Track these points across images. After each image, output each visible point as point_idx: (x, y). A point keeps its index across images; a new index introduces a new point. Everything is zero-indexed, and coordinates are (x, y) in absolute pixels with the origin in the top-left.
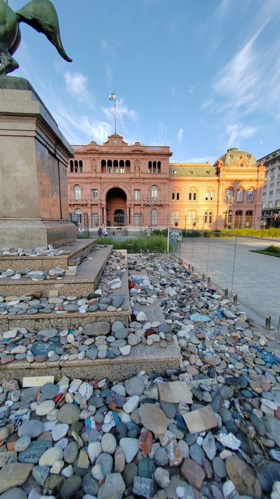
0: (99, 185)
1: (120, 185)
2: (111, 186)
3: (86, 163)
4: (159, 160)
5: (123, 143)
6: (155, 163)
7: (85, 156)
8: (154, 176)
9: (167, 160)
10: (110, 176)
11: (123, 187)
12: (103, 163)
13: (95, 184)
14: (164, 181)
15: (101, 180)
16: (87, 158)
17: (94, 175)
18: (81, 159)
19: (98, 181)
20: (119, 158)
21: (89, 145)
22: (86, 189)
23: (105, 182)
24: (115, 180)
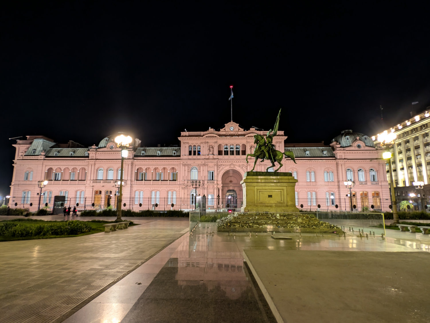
0: (216, 167)
1: (236, 167)
2: (226, 169)
3: (203, 147)
5: (239, 129)
10: (226, 158)
11: (239, 169)
13: (211, 166)
15: (218, 162)
16: (205, 143)
17: (211, 158)
18: (199, 144)
19: (215, 163)
22: (203, 170)
23: (222, 165)
24: (231, 162)
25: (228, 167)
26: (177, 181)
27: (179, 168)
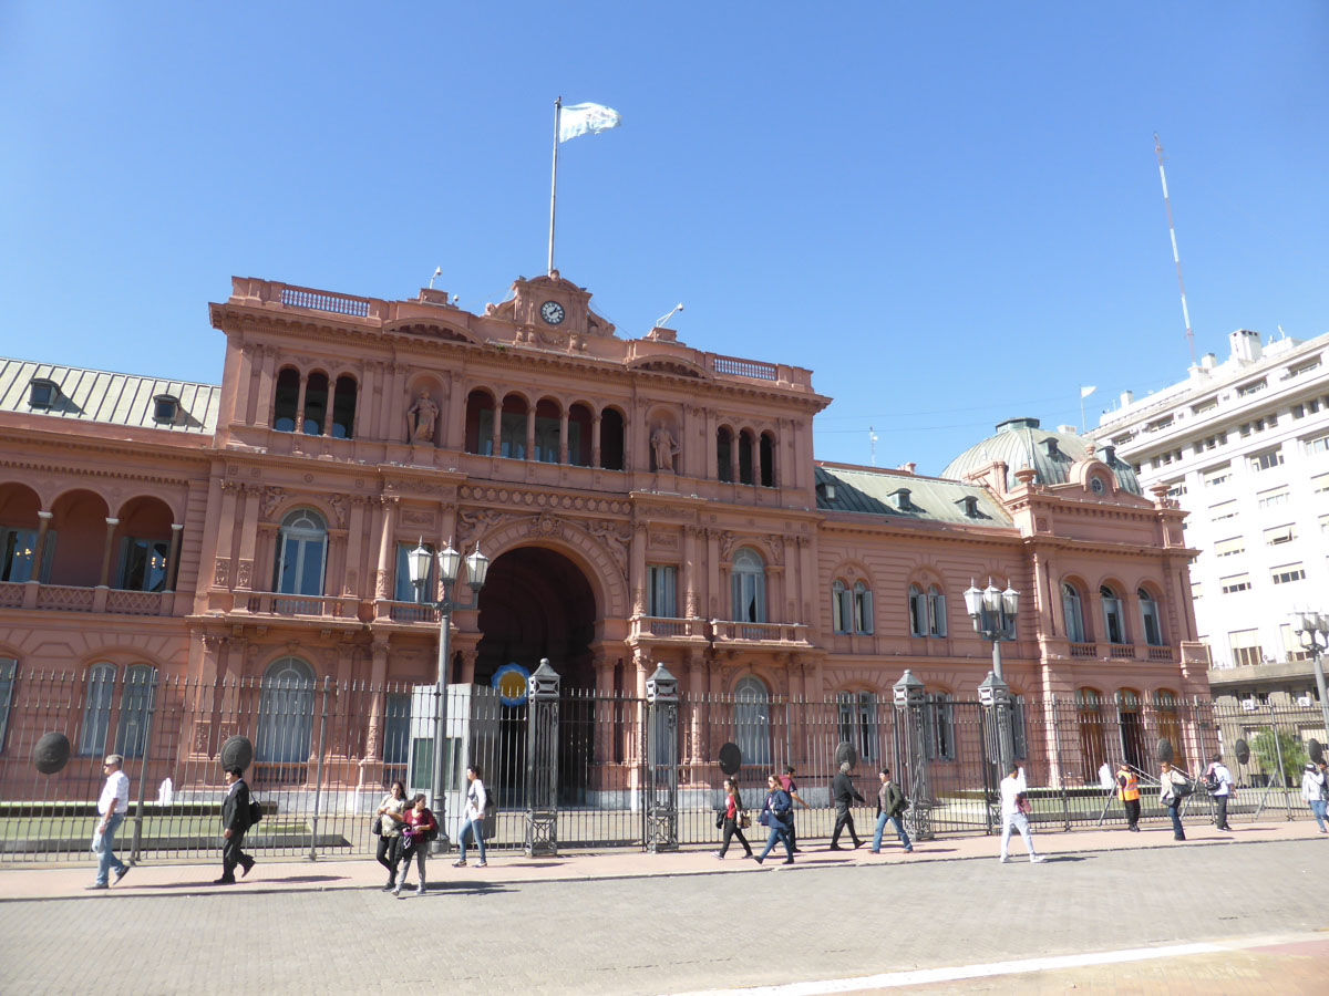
0: (448, 522)
1: (568, 533)
2: (514, 536)
3: (378, 391)
4: (768, 426)
5: (594, 322)
6: (746, 436)
7: (381, 355)
8: (748, 497)
9: (802, 426)
10: (513, 470)
11: (587, 544)
12: (479, 401)
13: (420, 512)
14: (796, 529)
15: (465, 491)
16: (391, 368)
17: (424, 462)
18: (349, 368)
19: (448, 496)
20: (568, 391)
21: (412, 303)
22: (366, 534)
23: (486, 509)
24: (542, 500)
25: (523, 530)
26: (174, 589)
27: (191, 505)
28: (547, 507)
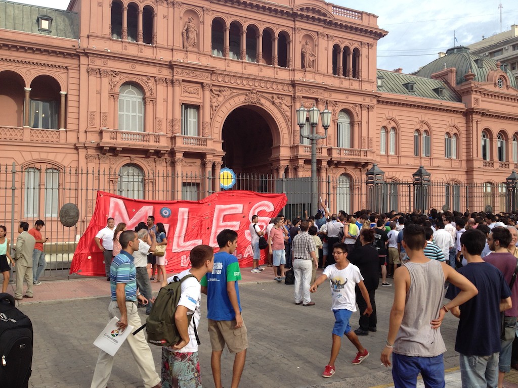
1: (263, 101)
2: (238, 101)
3: (165, 17)
4: (356, 45)
6: (346, 49)
8: (346, 84)
9: (372, 47)
10: (236, 67)
11: (272, 107)
12: (218, 25)
13: (192, 88)
14: (367, 101)
15: (214, 78)
17: (192, 59)
19: (206, 79)
20: (263, 21)
24: (251, 83)
26: (65, 127)
27: (71, 80)
28: (253, 87)
